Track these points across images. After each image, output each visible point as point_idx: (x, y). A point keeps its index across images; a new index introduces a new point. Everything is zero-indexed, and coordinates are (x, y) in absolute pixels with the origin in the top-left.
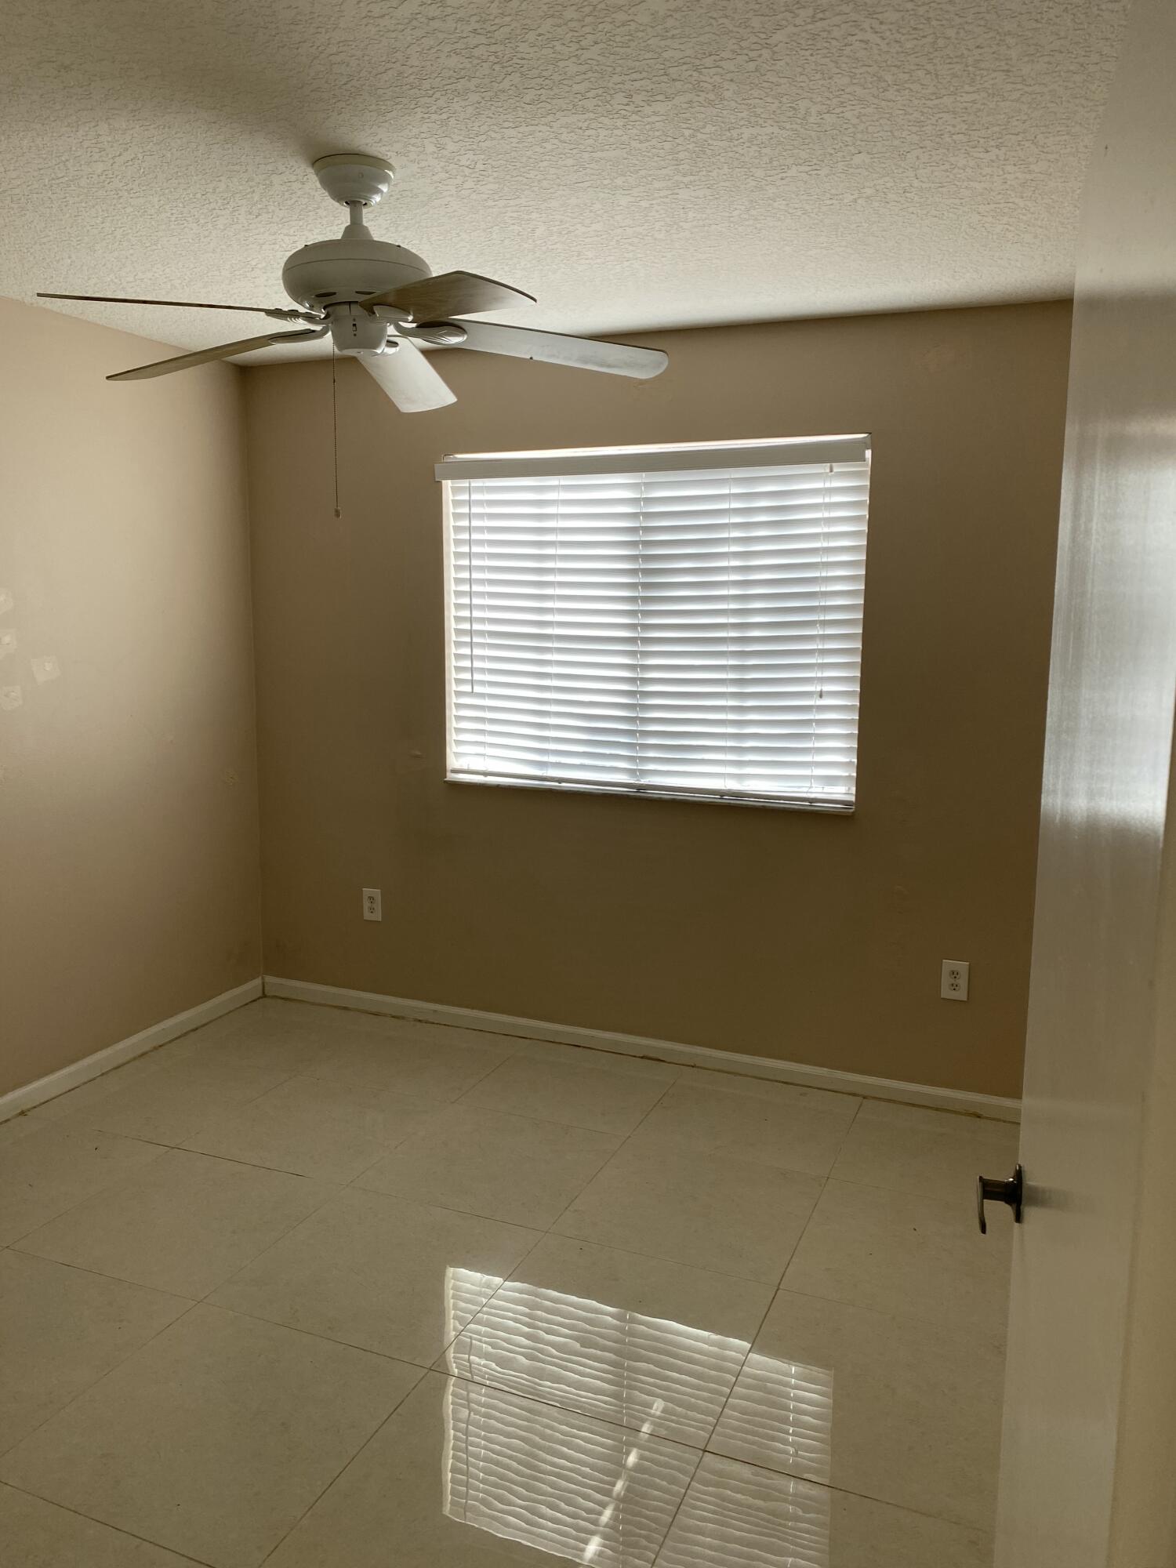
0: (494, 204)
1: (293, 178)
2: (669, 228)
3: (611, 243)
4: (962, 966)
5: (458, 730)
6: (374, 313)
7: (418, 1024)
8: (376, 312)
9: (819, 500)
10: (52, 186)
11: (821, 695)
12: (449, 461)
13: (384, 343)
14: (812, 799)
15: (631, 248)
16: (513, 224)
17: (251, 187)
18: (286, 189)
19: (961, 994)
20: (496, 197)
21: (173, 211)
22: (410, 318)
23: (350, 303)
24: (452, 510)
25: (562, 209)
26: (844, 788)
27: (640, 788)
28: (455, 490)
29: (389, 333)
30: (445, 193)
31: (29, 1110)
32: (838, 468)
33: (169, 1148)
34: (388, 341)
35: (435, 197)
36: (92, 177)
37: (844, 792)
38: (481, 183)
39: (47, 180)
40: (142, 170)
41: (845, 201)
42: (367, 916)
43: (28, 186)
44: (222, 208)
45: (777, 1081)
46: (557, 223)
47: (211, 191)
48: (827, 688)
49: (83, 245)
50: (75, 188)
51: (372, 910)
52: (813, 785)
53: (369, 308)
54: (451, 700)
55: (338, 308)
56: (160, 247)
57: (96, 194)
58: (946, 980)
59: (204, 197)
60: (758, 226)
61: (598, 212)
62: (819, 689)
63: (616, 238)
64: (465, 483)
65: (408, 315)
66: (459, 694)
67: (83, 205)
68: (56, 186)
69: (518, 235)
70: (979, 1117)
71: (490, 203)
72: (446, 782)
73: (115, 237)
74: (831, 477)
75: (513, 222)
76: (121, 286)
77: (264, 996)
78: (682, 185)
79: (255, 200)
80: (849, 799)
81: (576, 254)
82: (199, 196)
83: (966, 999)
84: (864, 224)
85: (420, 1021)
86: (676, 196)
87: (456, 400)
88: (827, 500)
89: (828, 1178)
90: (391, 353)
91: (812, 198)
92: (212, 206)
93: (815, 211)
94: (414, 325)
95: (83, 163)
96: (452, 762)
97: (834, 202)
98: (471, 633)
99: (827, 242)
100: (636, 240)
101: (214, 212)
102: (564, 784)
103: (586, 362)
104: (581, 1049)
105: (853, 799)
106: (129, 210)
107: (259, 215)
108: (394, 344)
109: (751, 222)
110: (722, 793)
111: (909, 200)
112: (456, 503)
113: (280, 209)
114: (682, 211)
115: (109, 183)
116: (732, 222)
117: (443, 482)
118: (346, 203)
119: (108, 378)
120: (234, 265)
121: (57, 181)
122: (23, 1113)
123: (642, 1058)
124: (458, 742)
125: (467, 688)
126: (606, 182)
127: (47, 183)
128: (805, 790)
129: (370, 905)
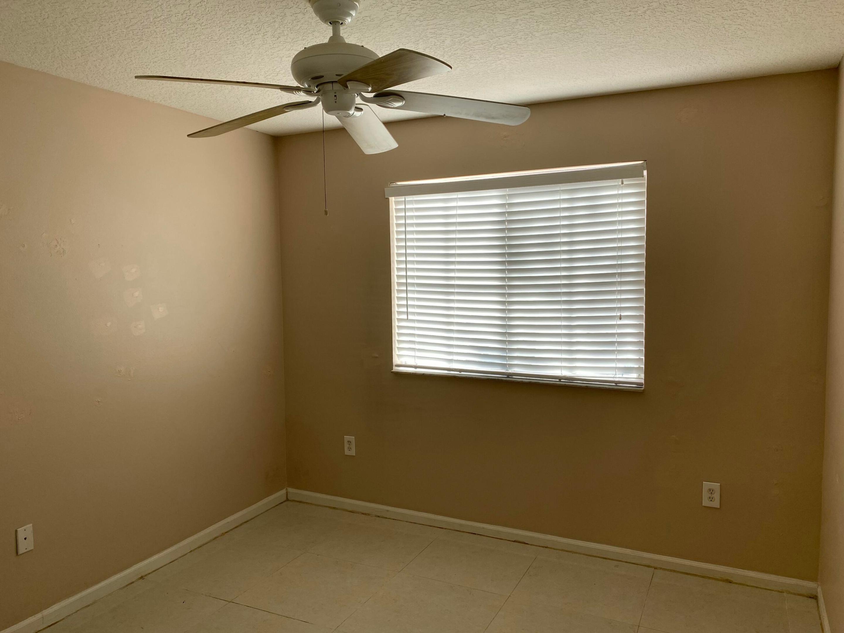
0: (420, 23)
1: (298, 11)
2: (526, 36)
3: (490, 48)
4: (716, 486)
5: (400, 342)
6: (347, 87)
7: (378, 518)
8: (348, 85)
9: (615, 201)
10: (155, 23)
11: (620, 318)
12: (393, 186)
13: (353, 109)
14: (617, 381)
15: (502, 51)
16: (431, 37)
17: (273, 18)
18: (294, 18)
19: (716, 504)
20: (422, 19)
21: (228, 37)
22: (370, 89)
23: (332, 82)
24: (395, 214)
25: (461, 25)
26: (636, 374)
27: (509, 375)
28: (397, 203)
29: (356, 103)
30: (391, 18)
31: (146, 575)
32: (626, 182)
33: (227, 602)
34: (356, 108)
35: (384, 21)
36: (178, 16)
37: (636, 377)
38: (413, 9)
39: (152, 19)
40: (207, 9)
41: (639, 12)
42: (347, 452)
43: (142, 23)
44: (256, 34)
45: (599, 557)
46: (458, 35)
47: (249, 22)
48: (624, 314)
49: (178, 62)
50: (169, 24)
51: (350, 449)
52: (617, 373)
53: (344, 82)
54: (395, 323)
55: (325, 85)
56: (223, 62)
57: (182, 27)
58: (705, 495)
59: (245, 27)
60: (582, 33)
61: (484, 27)
62: (619, 314)
63: (494, 45)
64: (402, 199)
65: (369, 87)
66: (399, 320)
67: (175, 35)
68: (158, 22)
69: (435, 45)
70: (730, 582)
71: (418, 23)
72: (392, 372)
73: (196, 56)
74: (622, 187)
75: (432, 36)
76: (203, 89)
77: (287, 500)
78: (537, 5)
79: (276, 27)
80: (639, 382)
81: (469, 56)
82: (242, 26)
83: (719, 507)
84: (648, 28)
85: (378, 516)
86: (532, 14)
87: (398, 146)
88: (620, 201)
89: (639, 626)
90: (358, 116)
91: (618, 11)
92: (251, 32)
93: (619, 21)
94: (373, 94)
95: (172, 6)
96: (396, 360)
97: (632, 13)
98: (406, 284)
99: (623, 42)
100: (505, 46)
101: (253, 36)
102: (462, 373)
103: (479, 116)
104: (476, 535)
105: (643, 381)
106: (202, 37)
107: (279, 37)
108: (359, 109)
109: (577, 30)
110: (560, 378)
111: (680, 10)
112: (397, 210)
113: (291, 33)
114: (535, 24)
115: (188, 19)
116: (566, 31)
117: (390, 198)
118: (330, 23)
119: (188, 136)
120: (266, 72)
121: (158, 19)
122: (142, 578)
123: (514, 541)
124: (400, 349)
125: (404, 317)
126: (490, 5)
127: (152, 21)
128: (613, 376)
129: (348, 446)
